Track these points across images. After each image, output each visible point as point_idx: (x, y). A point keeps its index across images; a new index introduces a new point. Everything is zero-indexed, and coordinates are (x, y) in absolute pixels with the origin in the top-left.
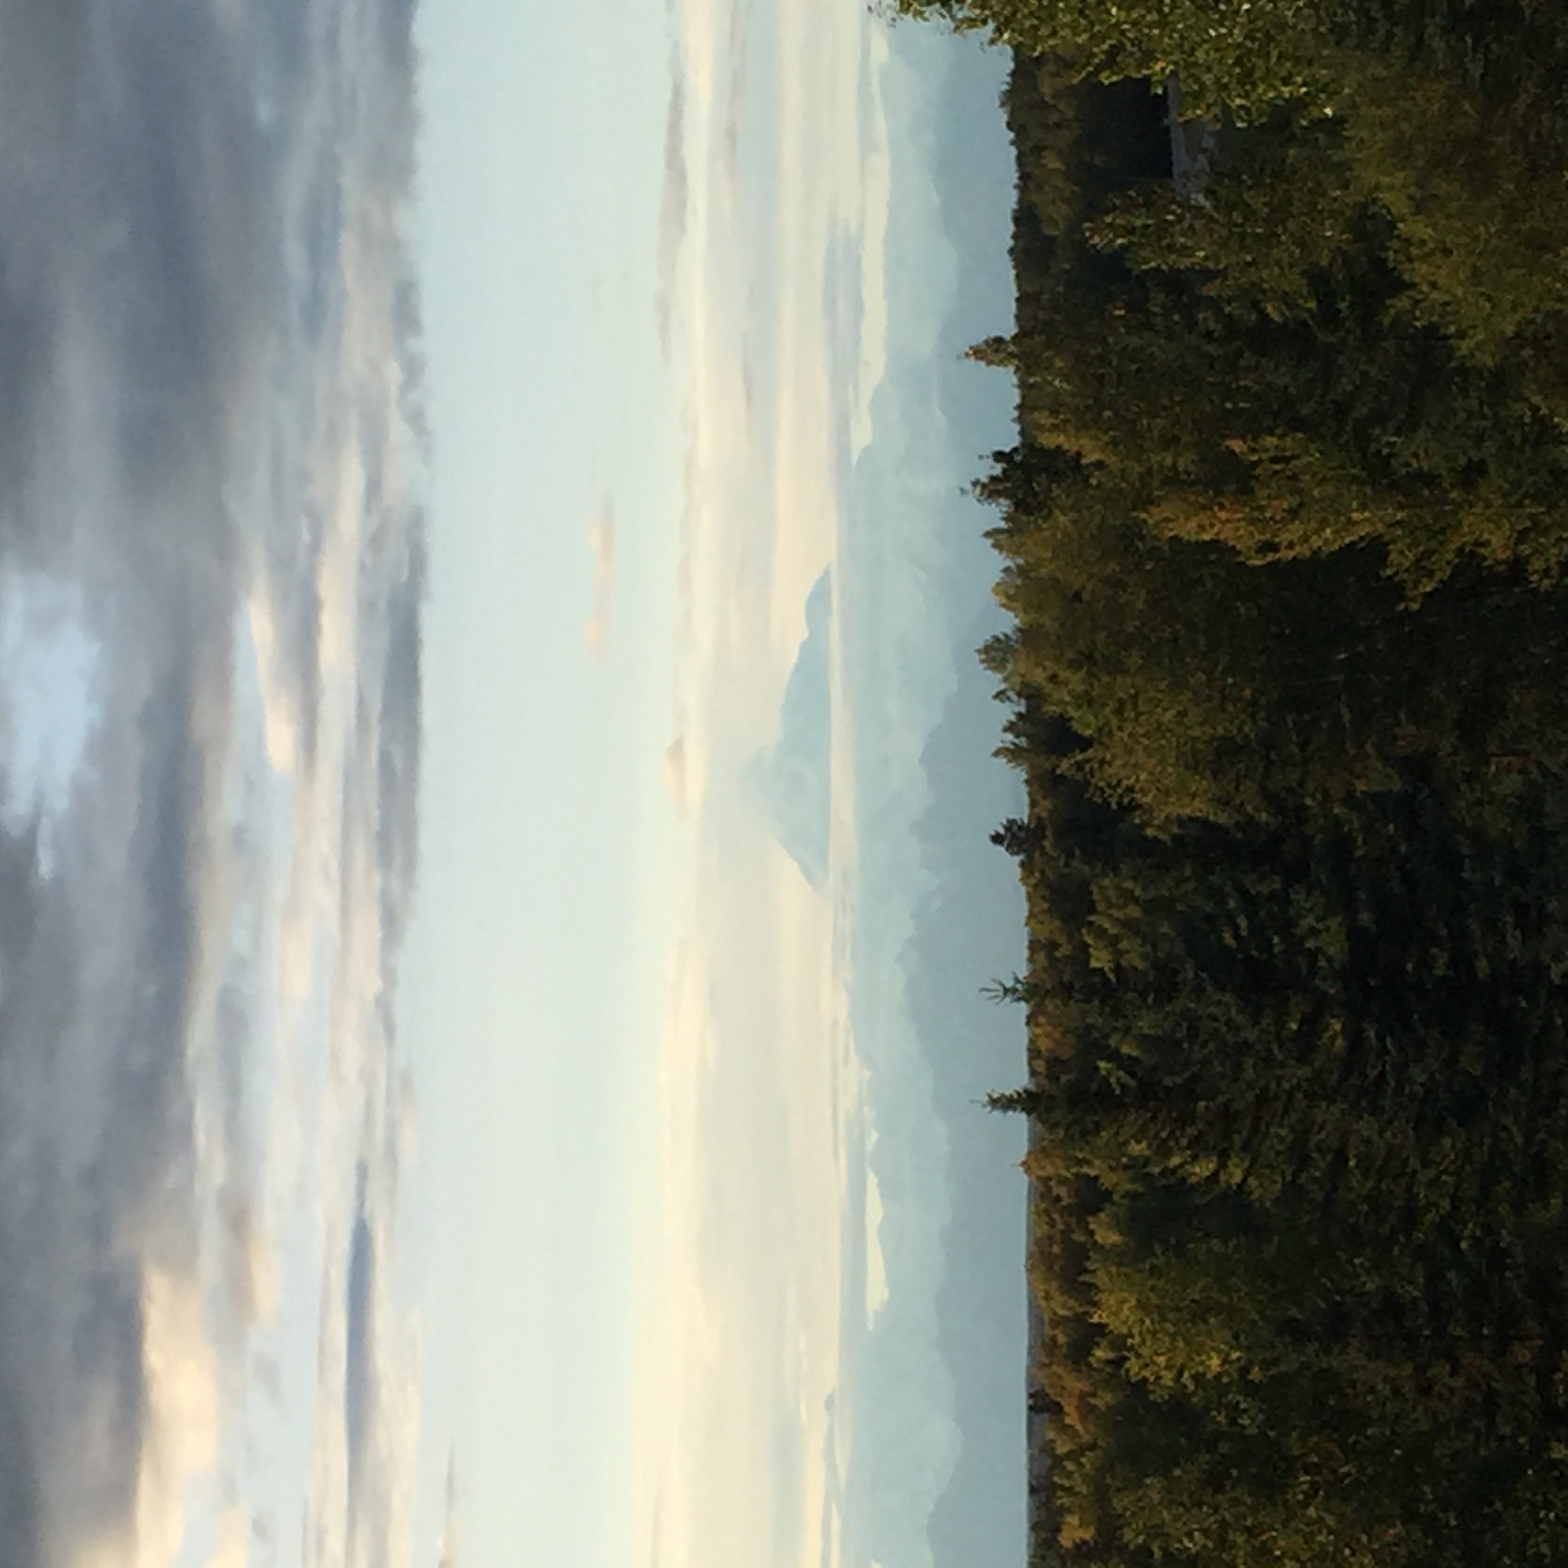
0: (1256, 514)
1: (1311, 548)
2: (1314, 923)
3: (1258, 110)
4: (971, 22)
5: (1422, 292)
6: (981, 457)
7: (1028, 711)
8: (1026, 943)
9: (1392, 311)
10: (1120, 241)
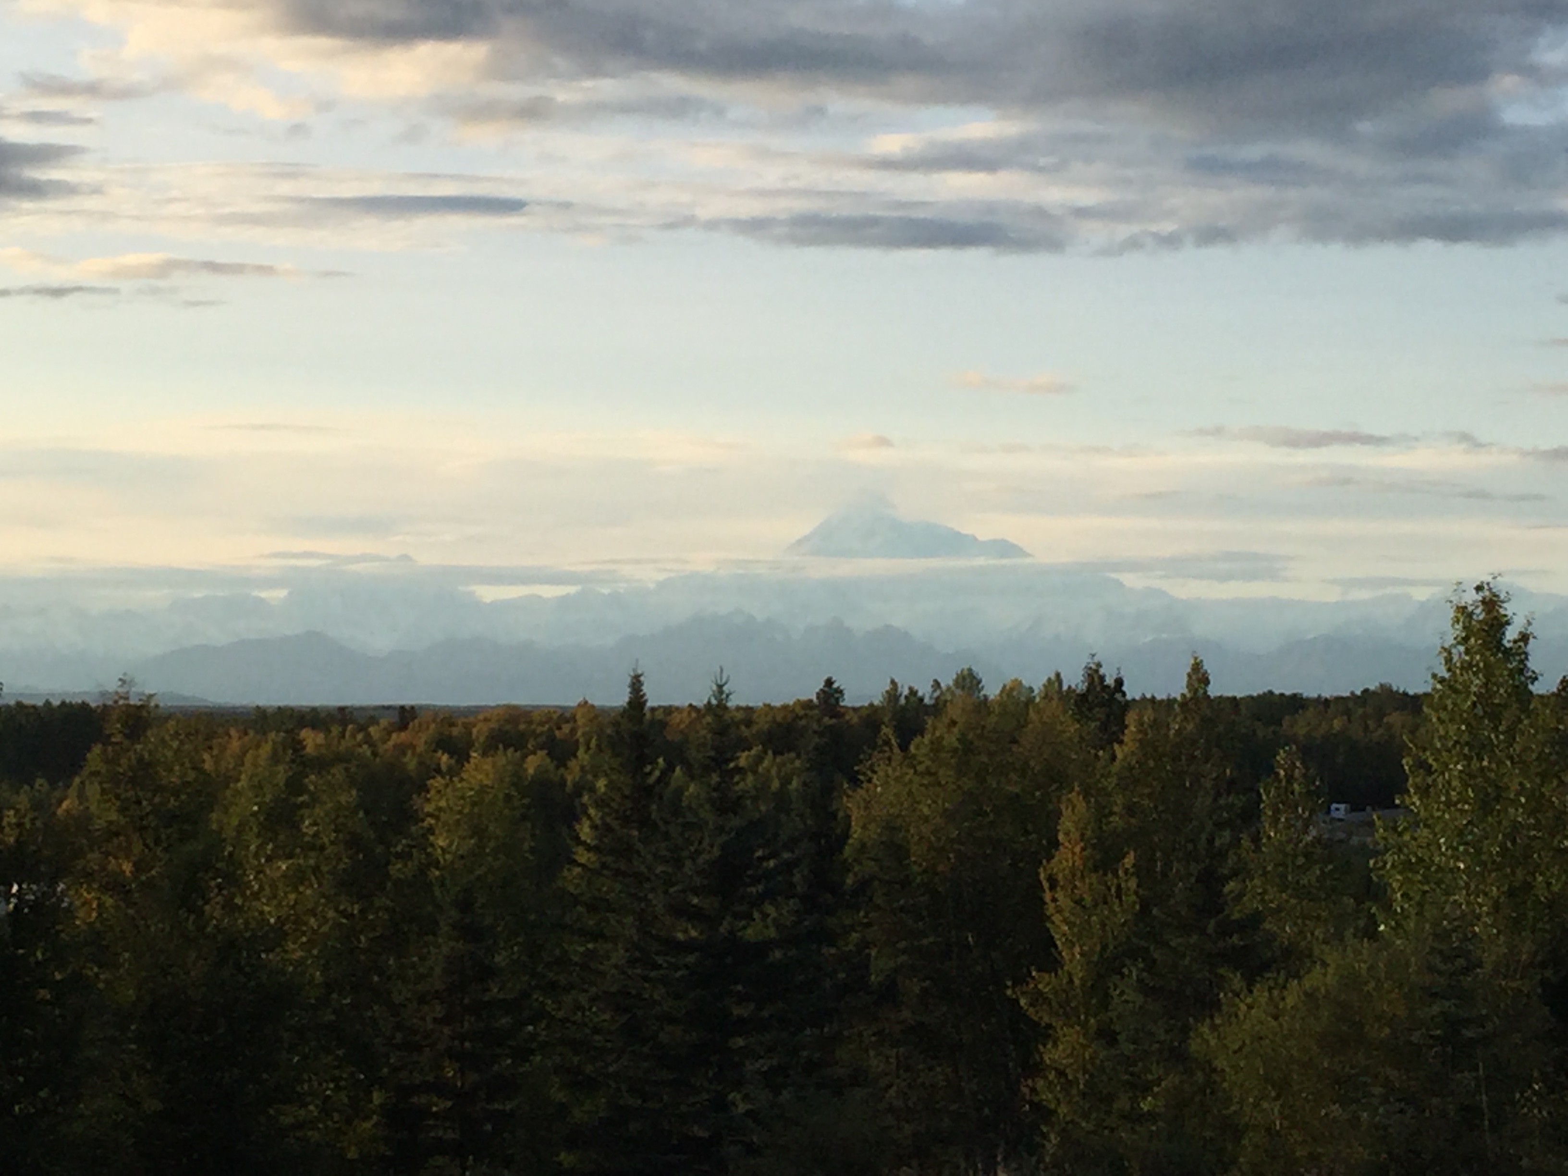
0: (1079, 874)
1: (1052, 915)
2: (771, 916)
3: (1383, 875)
4: (1449, 660)
5: (1246, 998)
6: (1118, 669)
7: (925, 706)
8: (751, 704)
9: (1231, 976)
10: (1282, 773)
